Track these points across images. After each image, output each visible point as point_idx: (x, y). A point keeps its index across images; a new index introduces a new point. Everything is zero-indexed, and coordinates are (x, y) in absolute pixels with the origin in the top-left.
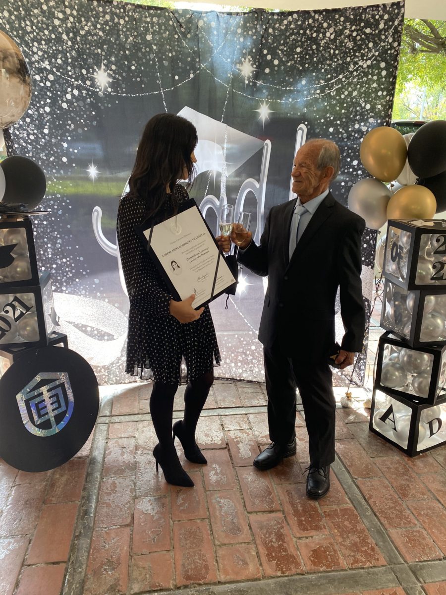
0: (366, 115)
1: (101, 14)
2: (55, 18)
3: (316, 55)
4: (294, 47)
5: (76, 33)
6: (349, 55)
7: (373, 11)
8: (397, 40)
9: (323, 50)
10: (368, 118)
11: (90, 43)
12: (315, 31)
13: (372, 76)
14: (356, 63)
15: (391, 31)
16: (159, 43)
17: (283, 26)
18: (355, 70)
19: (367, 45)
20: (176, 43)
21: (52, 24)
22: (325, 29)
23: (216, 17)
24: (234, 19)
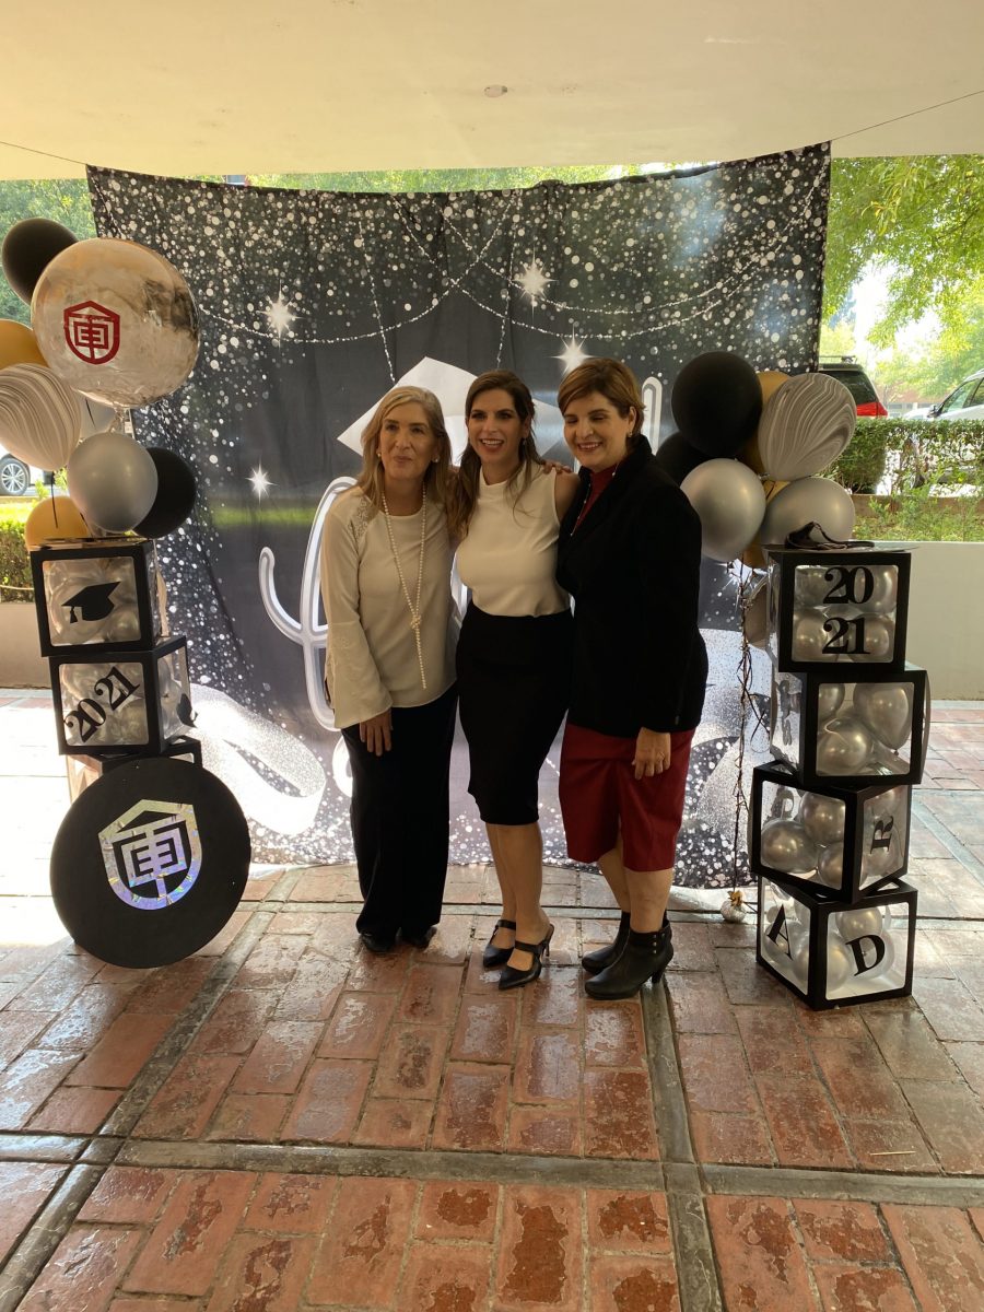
0: (772, 353)
1: (280, 213)
2: (207, 225)
3: (665, 250)
4: (621, 238)
5: (239, 246)
6: (730, 245)
7: (768, 165)
8: (819, 214)
9: (678, 239)
10: (776, 359)
11: (261, 260)
12: (659, 209)
13: (780, 281)
14: (745, 260)
15: (808, 198)
16: (377, 250)
17: (597, 204)
18: (744, 272)
19: (764, 227)
20: (407, 250)
21: (201, 235)
22: (678, 203)
23: (474, 200)
24: (507, 200)
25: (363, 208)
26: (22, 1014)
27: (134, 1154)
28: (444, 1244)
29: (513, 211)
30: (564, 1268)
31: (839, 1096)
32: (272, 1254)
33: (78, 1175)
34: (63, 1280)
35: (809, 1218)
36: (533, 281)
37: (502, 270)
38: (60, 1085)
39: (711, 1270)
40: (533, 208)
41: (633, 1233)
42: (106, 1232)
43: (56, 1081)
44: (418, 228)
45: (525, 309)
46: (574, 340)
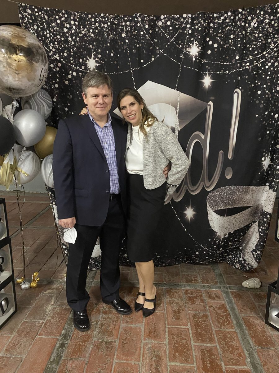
1: (93, 23)
4: (229, 34)
5: (77, 36)
14: (275, 43)
16: (130, 38)
17: (221, 20)
18: (275, 47)
20: (142, 37)
21: (62, 31)
22: (250, 21)
23: (171, 18)
24: (185, 19)
25: (126, 22)
29: (187, 23)
36: (194, 51)
37: (181, 46)
40: (195, 22)
45: (190, 61)
46: (208, 74)
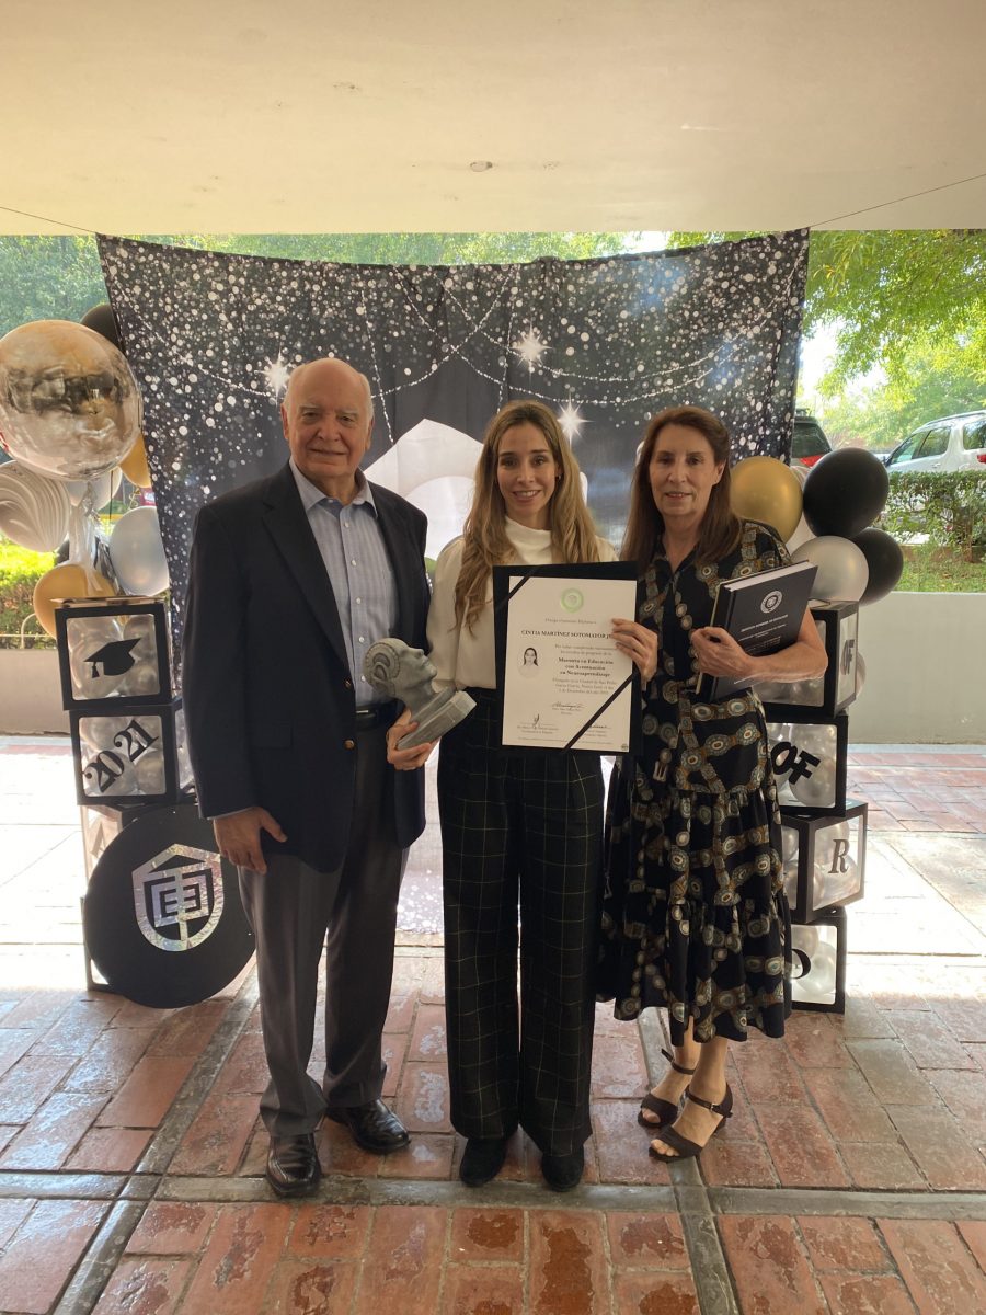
1: (285, 281)
2: (211, 291)
4: (615, 311)
5: (241, 310)
7: (752, 246)
8: (796, 293)
12: (651, 285)
13: (764, 354)
15: (789, 278)
16: (378, 317)
17: (591, 279)
18: (734, 343)
19: (750, 301)
20: (408, 318)
23: (474, 273)
24: (505, 274)
25: (366, 279)
26: (44, 1059)
27: (174, 1189)
28: (477, 1265)
29: (511, 284)
30: (591, 1285)
31: (831, 1122)
32: (317, 1279)
33: (122, 1210)
34: (120, 1308)
35: (812, 1234)
36: (530, 349)
37: (500, 339)
38: (91, 1126)
39: (726, 1282)
40: (530, 281)
41: (652, 1251)
42: (156, 1263)
43: (88, 1122)
44: (419, 298)
45: (523, 375)
46: (570, 405)
